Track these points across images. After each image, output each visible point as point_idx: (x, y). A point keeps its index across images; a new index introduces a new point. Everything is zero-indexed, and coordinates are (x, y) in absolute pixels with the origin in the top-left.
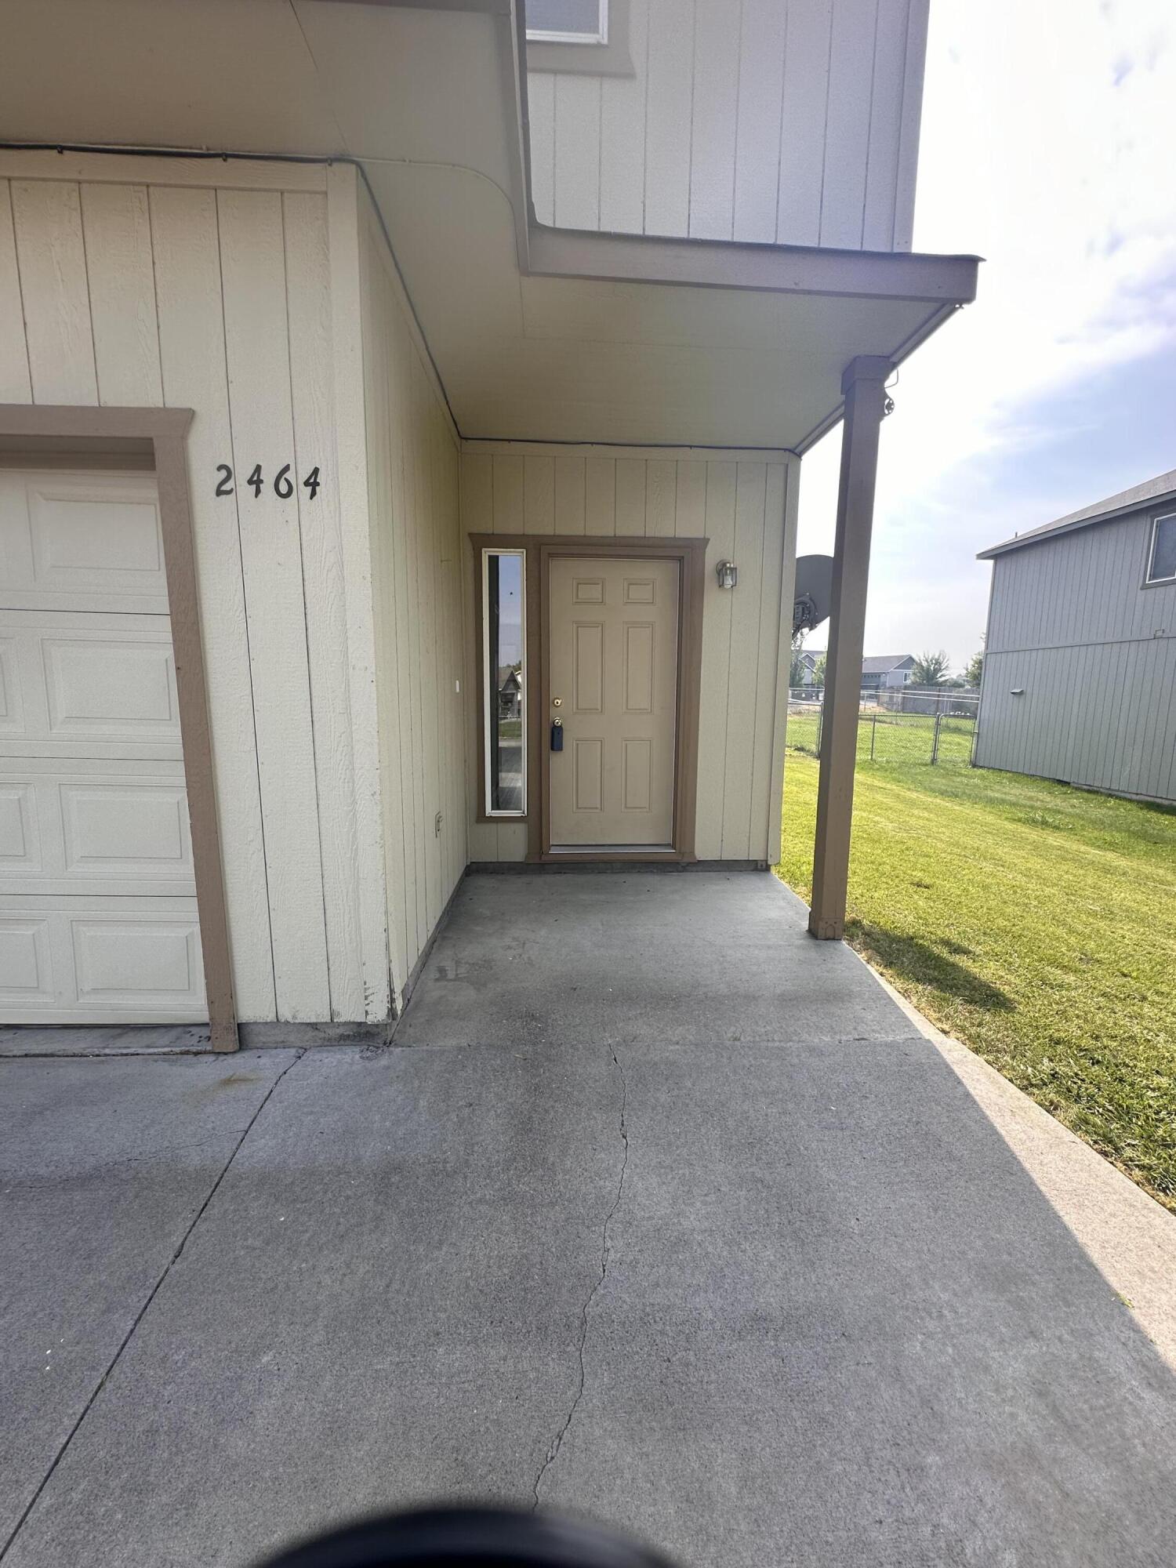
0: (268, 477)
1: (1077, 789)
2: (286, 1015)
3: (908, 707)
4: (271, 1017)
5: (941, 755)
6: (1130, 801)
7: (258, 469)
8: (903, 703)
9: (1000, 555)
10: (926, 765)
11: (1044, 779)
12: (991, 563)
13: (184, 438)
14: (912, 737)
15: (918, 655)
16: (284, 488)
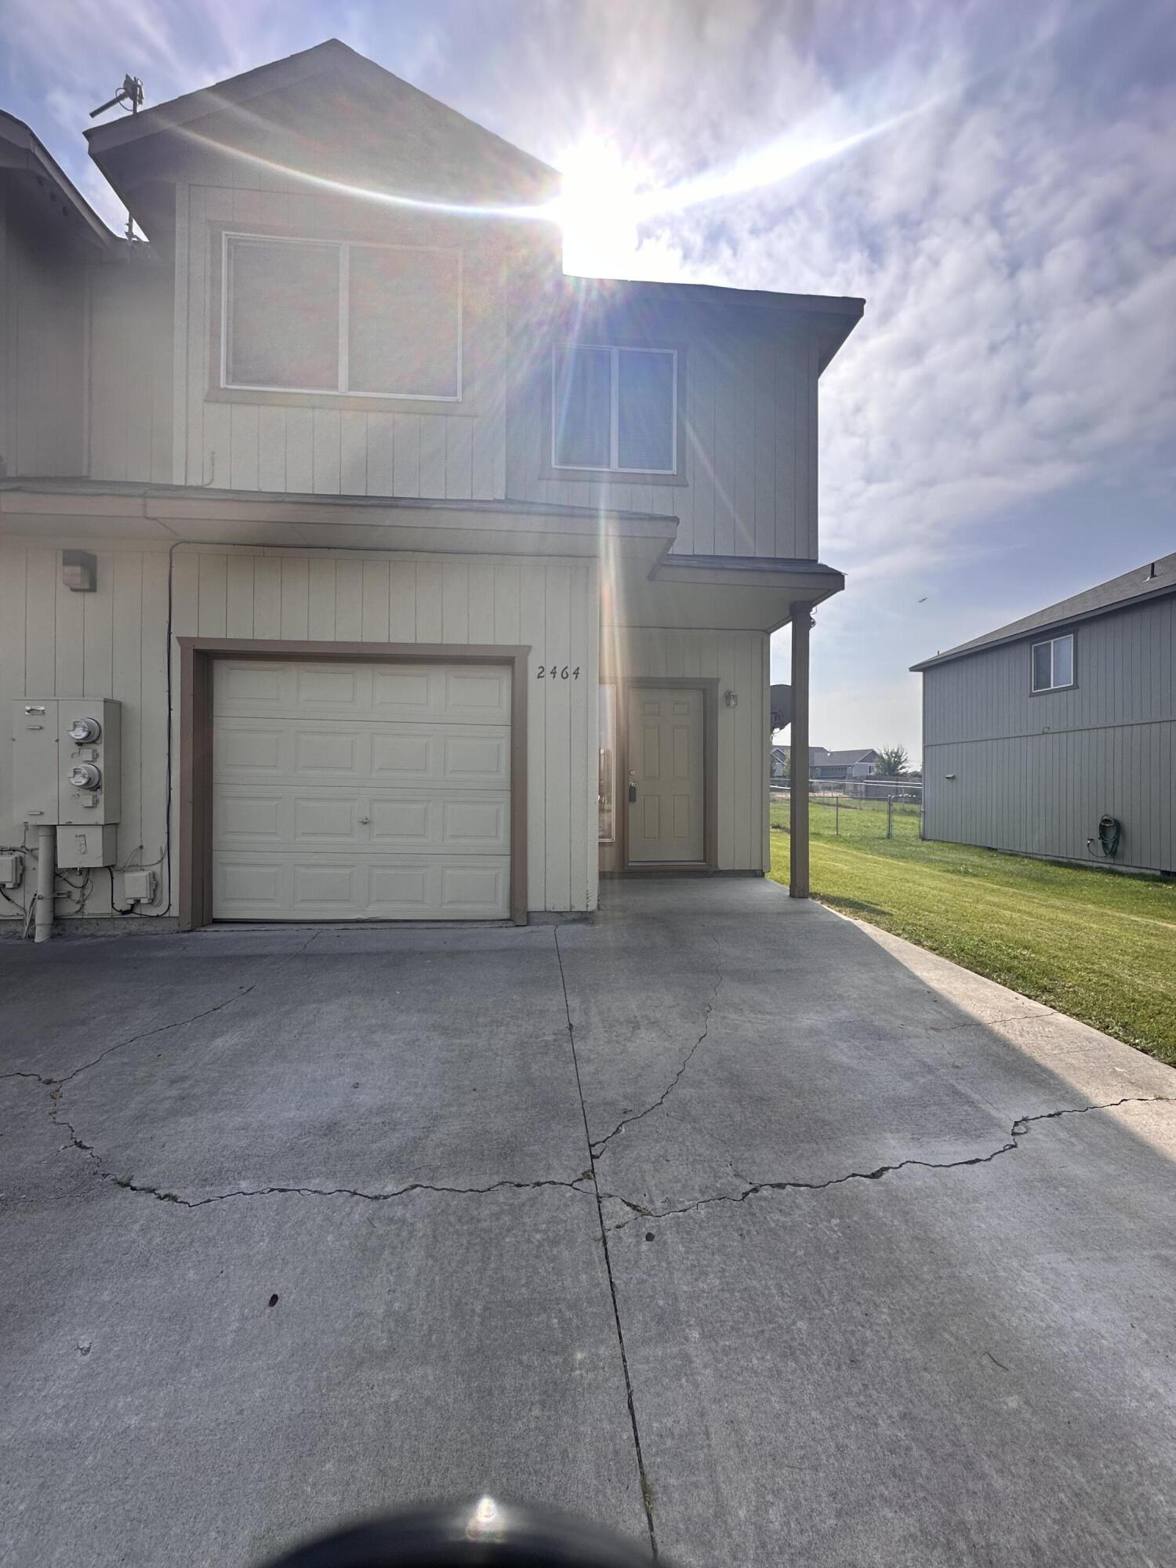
0: (559, 671)
1: (1001, 853)
2: (550, 907)
3: (871, 794)
4: (543, 909)
5: (895, 832)
6: (1041, 860)
7: (555, 668)
8: (866, 791)
9: (926, 668)
10: (883, 839)
11: (976, 846)
12: (921, 674)
13: (526, 657)
14: (873, 819)
15: (880, 749)
16: (565, 675)
